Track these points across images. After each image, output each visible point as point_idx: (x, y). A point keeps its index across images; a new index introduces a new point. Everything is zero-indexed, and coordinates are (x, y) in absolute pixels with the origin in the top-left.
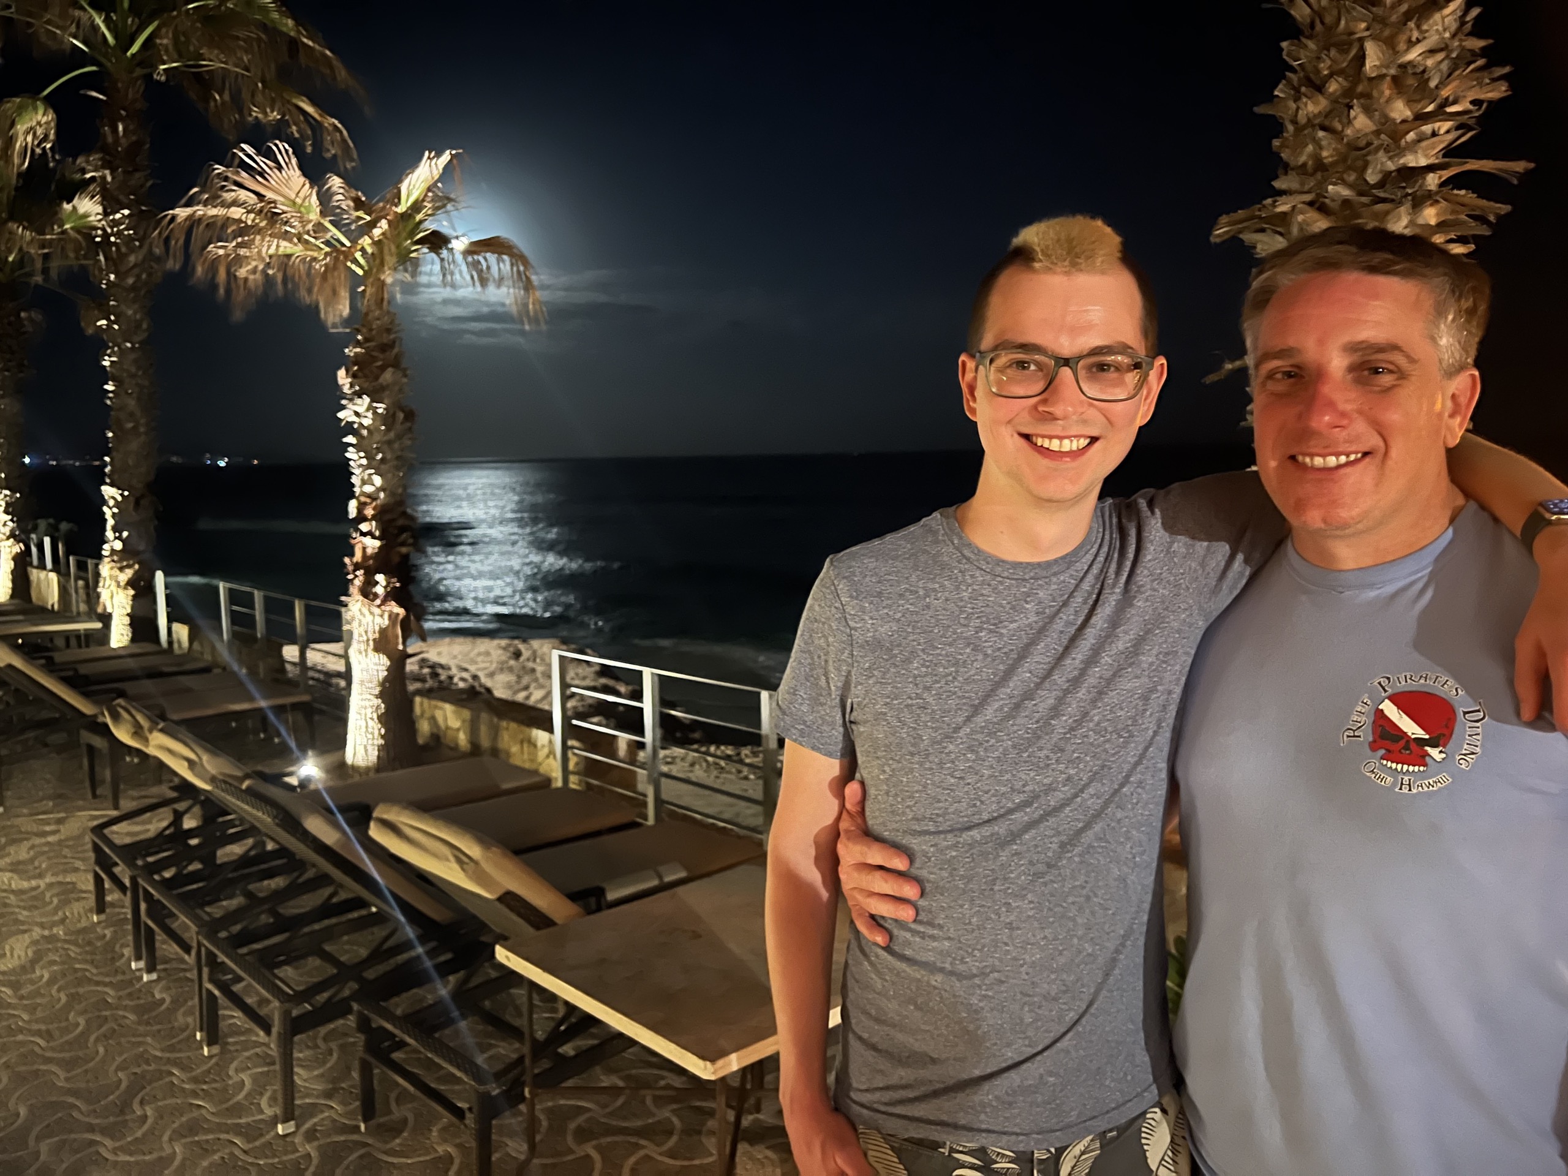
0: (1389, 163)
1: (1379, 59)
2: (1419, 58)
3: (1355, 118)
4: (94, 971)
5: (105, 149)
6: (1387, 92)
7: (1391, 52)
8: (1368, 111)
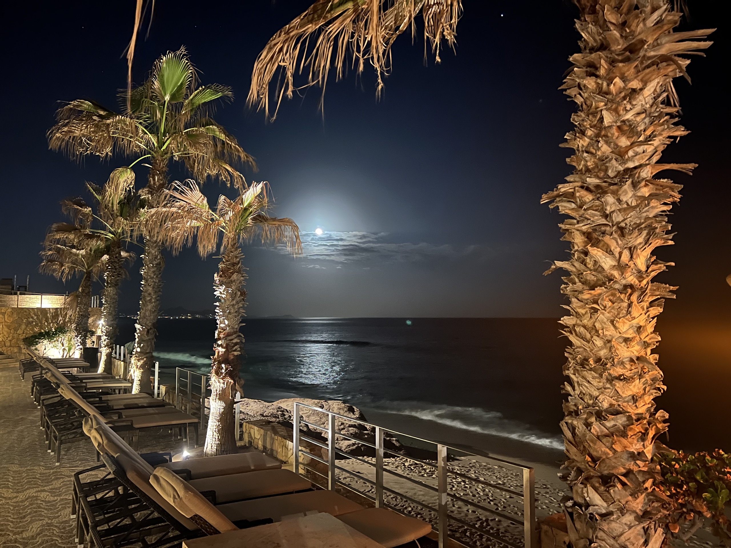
0: (620, 167)
1: (611, 118)
2: (633, 117)
3: (602, 146)
4: (60, 541)
5: (150, 187)
6: (616, 134)
7: (617, 115)
8: (607, 143)
